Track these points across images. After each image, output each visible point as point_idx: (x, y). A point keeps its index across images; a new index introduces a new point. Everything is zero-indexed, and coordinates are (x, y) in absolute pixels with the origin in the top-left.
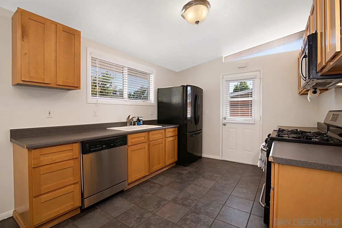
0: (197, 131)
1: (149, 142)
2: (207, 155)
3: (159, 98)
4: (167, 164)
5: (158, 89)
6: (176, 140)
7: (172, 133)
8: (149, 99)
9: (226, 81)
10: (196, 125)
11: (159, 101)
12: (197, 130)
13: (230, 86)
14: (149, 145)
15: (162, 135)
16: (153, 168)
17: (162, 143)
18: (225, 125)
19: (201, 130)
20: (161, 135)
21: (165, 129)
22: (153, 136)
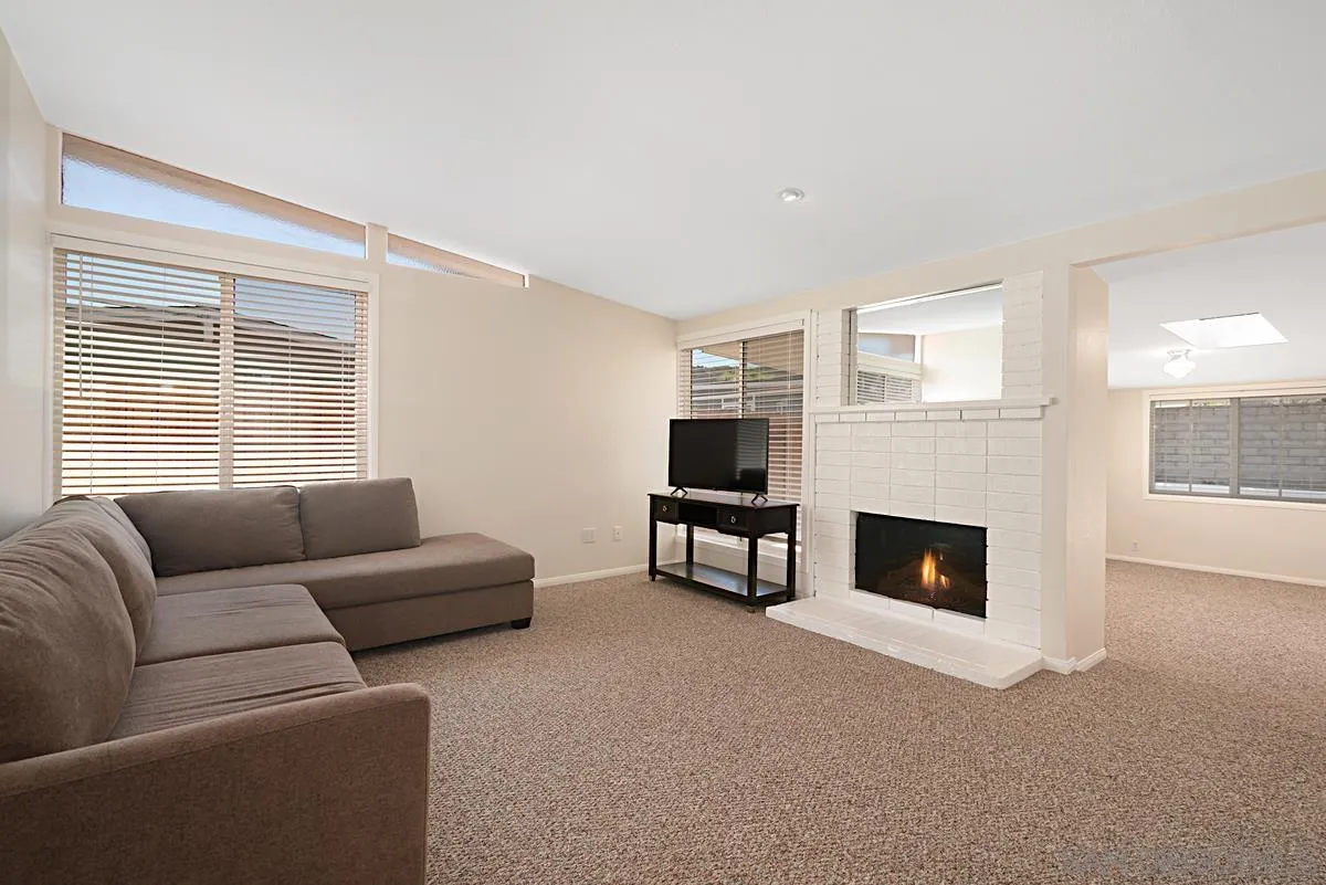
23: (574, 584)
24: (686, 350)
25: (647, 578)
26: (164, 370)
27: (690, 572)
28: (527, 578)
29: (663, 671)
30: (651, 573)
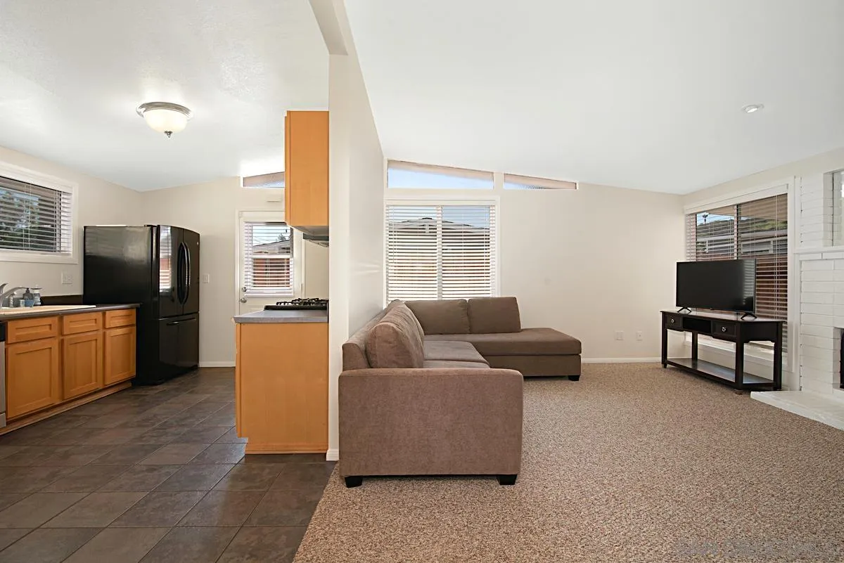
0: (183, 315)
1: (61, 338)
2: (211, 363)
3: (87, 247)
4: (109, 382)
5: (85, 227)
6: (132, 336)
7: (121, 321)
8: (58, 249)
9: (247, 222)
10: (181, 303)
11: (87, 254)
12: (185, 313)
13: (254, 231)
14: (62, 343)
15: (96, 323)
16: (72, 390)
17: (96, 340)
18: (245, 302)
19: (197, 313)
20: (94, 324)
21: (104, 313)
22: (74, 326)
23: (609, 364)
24: (692, 214)
25: (661, 366)
26: (416, 249)
27: (695, 364)
28: (577, 353)
29: (659, 413)
30: (663, 363)
